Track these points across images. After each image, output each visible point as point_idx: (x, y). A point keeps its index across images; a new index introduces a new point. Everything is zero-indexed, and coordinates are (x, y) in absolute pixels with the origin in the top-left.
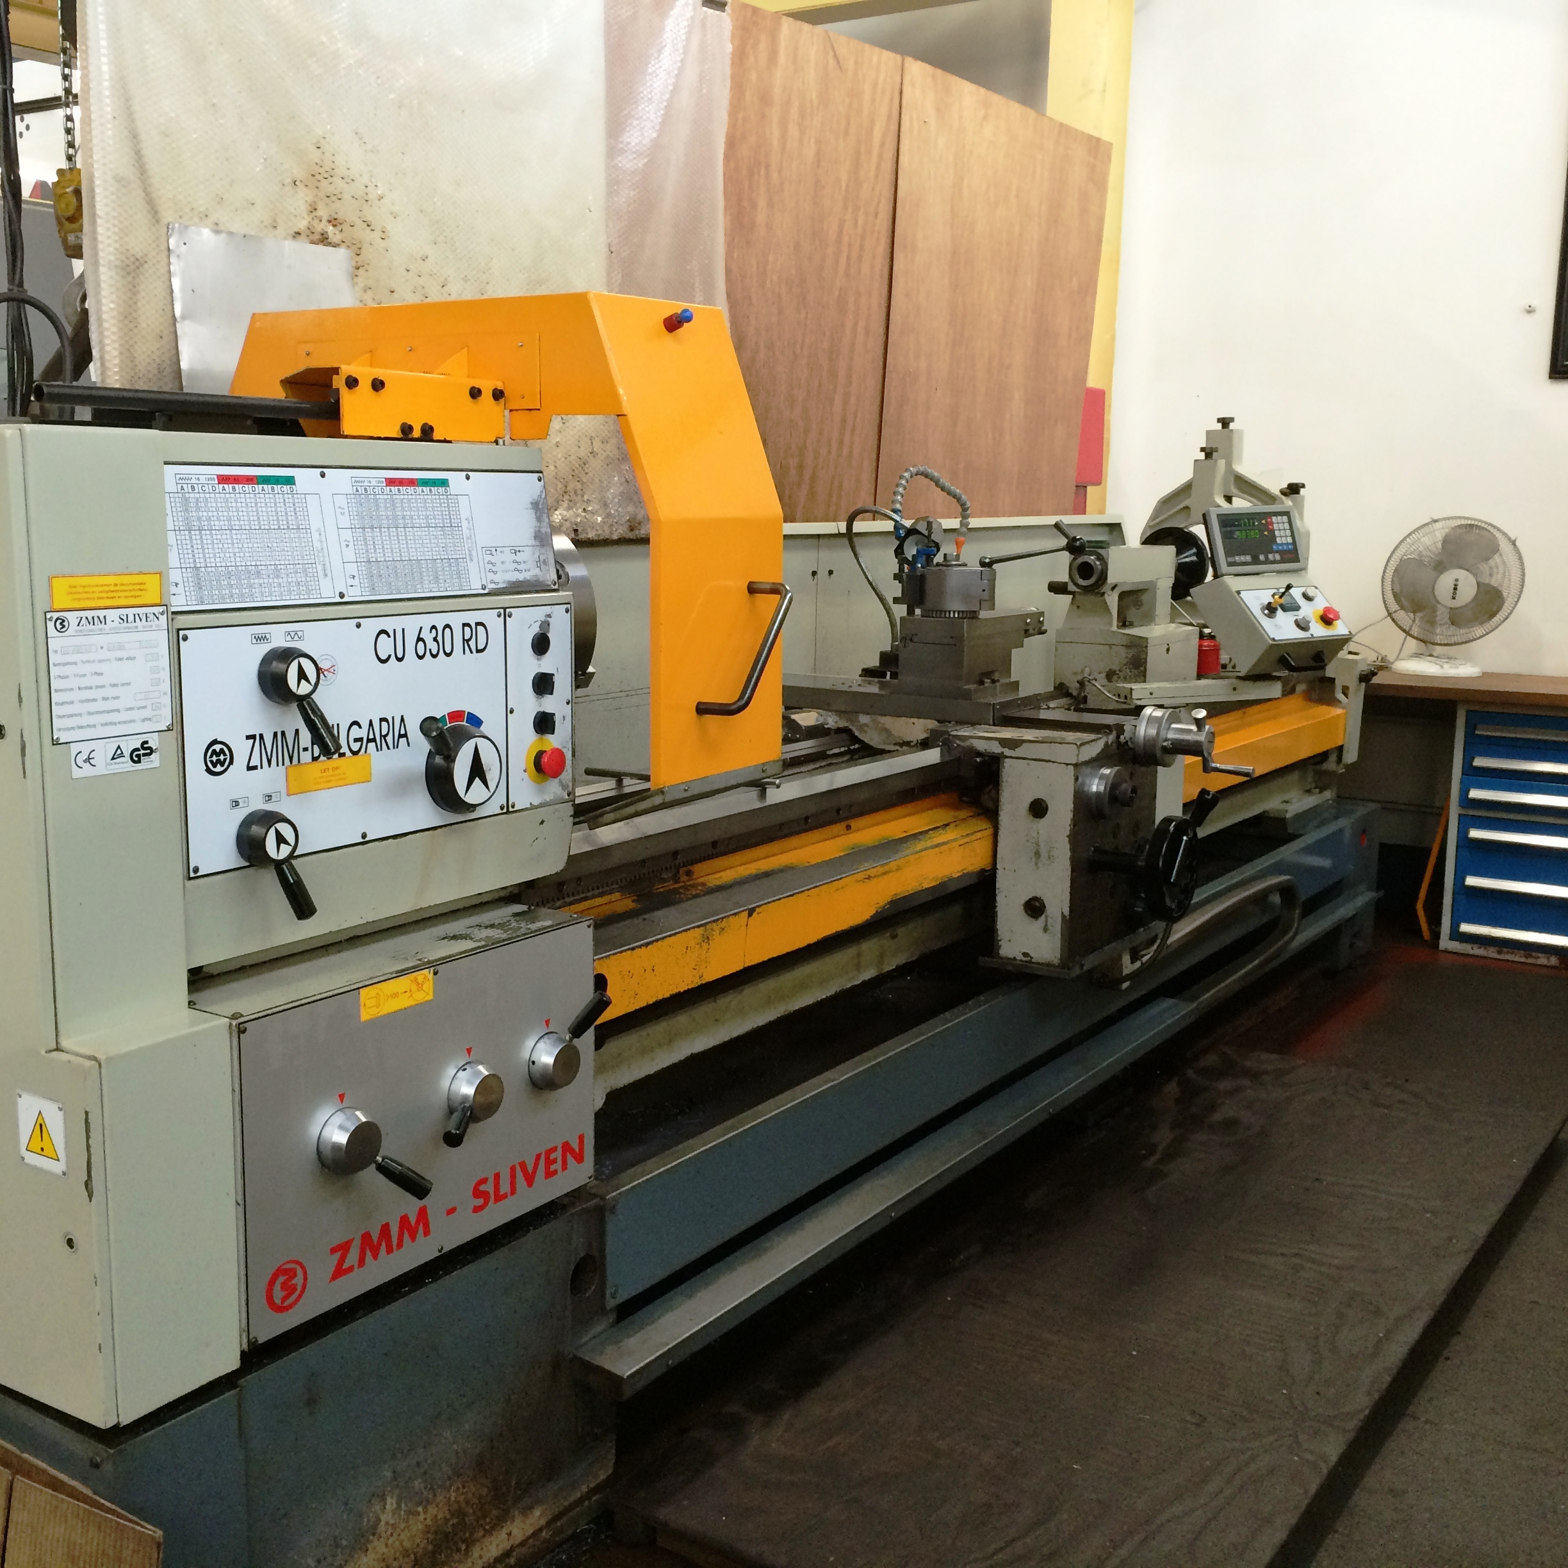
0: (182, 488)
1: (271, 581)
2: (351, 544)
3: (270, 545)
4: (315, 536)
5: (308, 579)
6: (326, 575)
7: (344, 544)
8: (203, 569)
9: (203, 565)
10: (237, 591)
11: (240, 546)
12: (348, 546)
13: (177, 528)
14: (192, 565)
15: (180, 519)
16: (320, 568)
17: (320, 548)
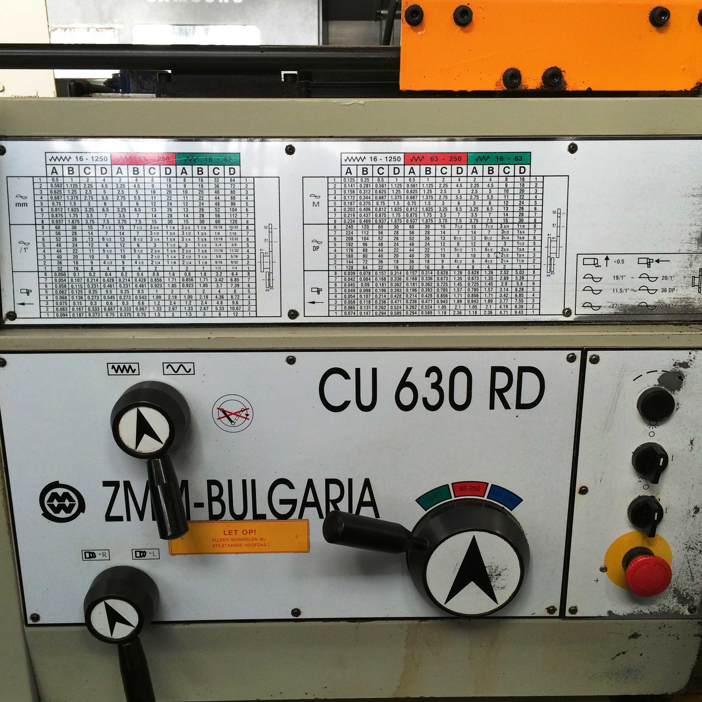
0: (54, 171)
1: (176, 291)
2: (323, 247)
3: (183, 245)
4: (262, 234)
5: (239, 291)
6: (270, 287)
7: (309, 246)
8: (71, 274)
9: (71, 269)
10: (120, 303)
11: (134, 245)
12: (316, 248)
13: (39, 222)
14: (55, 269)
15: (46, 210)
16: (261, 276)
17: (266, 250)
